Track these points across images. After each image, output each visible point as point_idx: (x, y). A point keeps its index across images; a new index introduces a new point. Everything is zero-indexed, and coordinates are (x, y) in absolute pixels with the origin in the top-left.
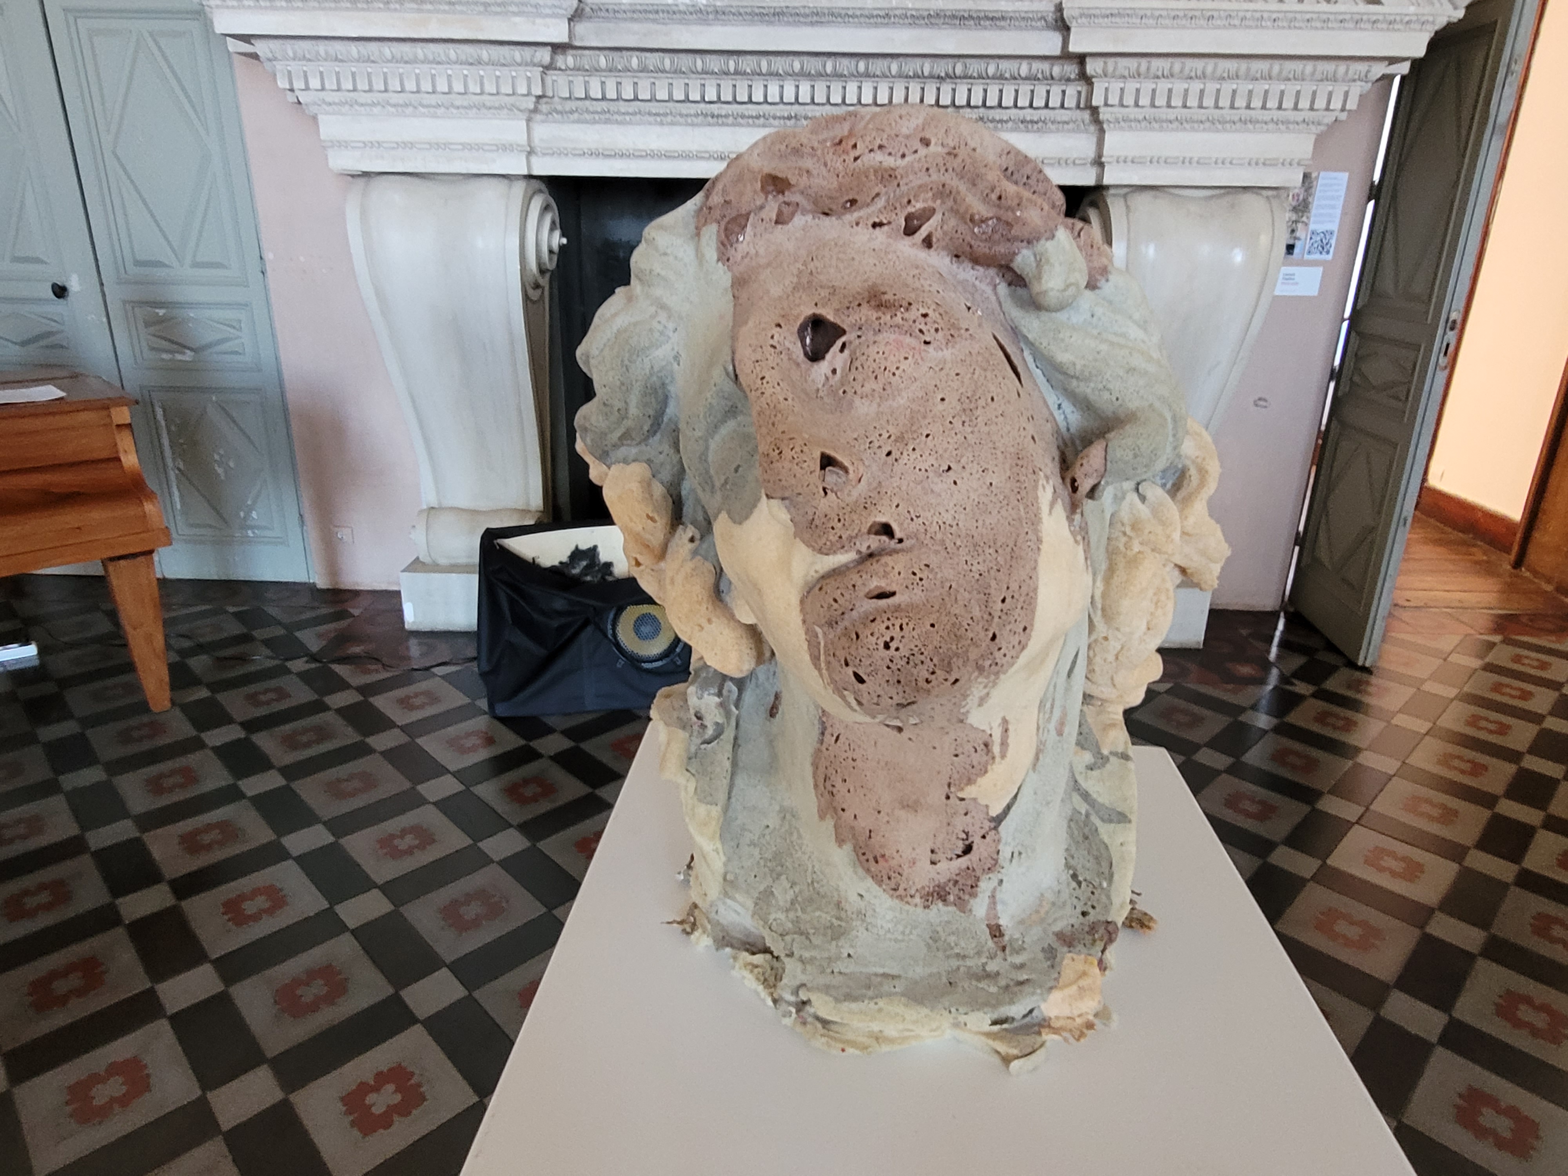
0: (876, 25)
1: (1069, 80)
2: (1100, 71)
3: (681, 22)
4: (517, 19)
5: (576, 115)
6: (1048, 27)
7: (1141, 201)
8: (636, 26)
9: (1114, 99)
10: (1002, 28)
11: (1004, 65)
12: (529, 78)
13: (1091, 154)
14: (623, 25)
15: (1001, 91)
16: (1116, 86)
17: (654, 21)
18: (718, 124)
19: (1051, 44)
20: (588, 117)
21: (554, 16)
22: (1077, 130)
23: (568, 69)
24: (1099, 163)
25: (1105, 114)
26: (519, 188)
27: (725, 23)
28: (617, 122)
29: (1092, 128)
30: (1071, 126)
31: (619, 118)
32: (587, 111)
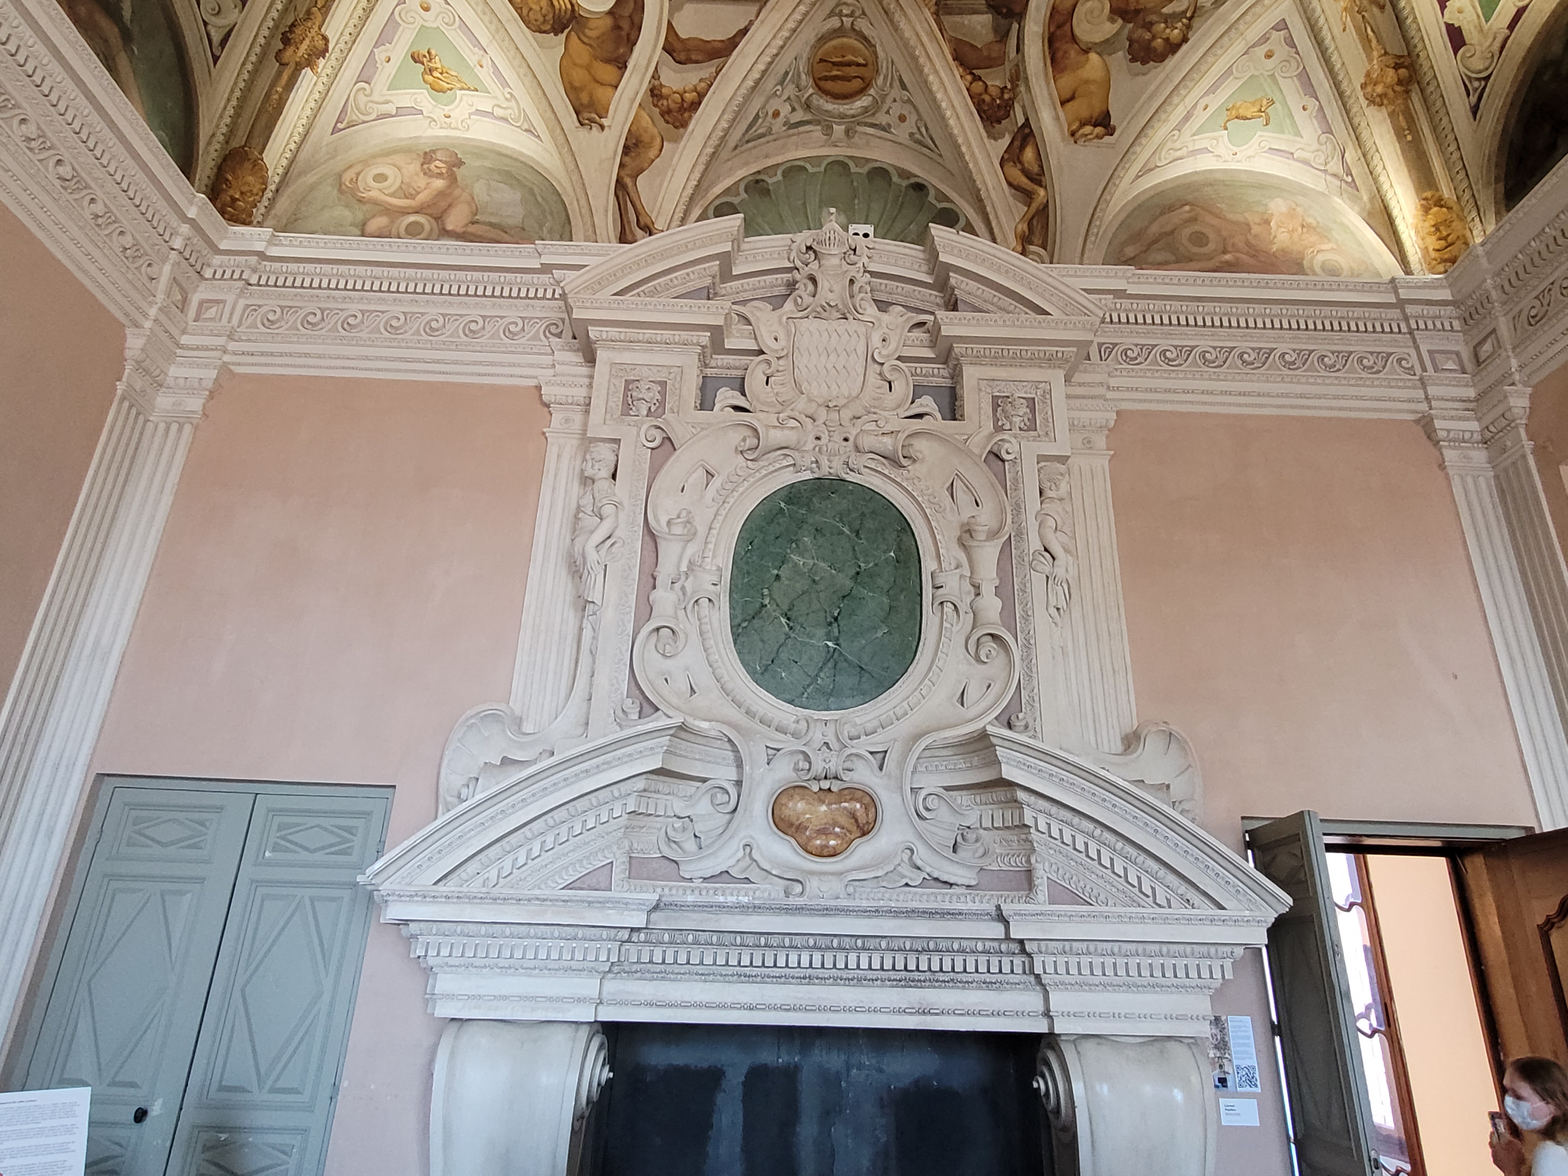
0: (869, 917)
1: (1014, 953)
2: (1036, 950)
3: (727, 913)
4: (610, 912)
5: (639, 974)
6: (993, 919)
7: (1088, 1047)
8: (695, 916)
9: (1050, 969)
10: (961, 920)
11: (964, 943)
12: (609, 950)
13: (1041, 1008)
14: (685, 914)
15: (965, 960)
16: (1050, 960)
17: (709, 912)
18: (749, 982)
19: (997, 930)
20: (647, 975)
21: (638, 910)
22: (1026, 989)
23: (639, 942)
24: (1047, 1014)
25: (1045, 979)
26: (584, 1032)
27: (759, 914)
28: (671, 980)
29: (1038, 988)
30: (1021, 986)
31: (672, 977)
32: (649, 971)
